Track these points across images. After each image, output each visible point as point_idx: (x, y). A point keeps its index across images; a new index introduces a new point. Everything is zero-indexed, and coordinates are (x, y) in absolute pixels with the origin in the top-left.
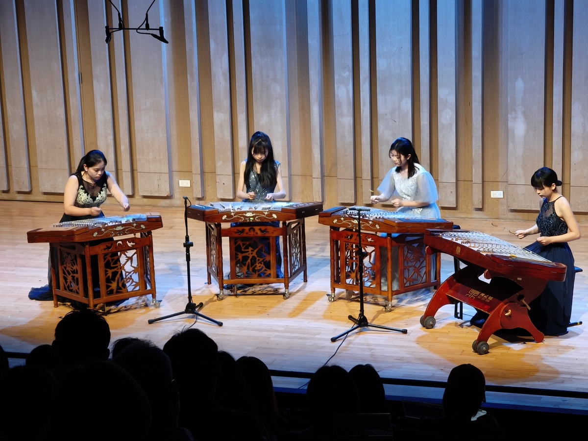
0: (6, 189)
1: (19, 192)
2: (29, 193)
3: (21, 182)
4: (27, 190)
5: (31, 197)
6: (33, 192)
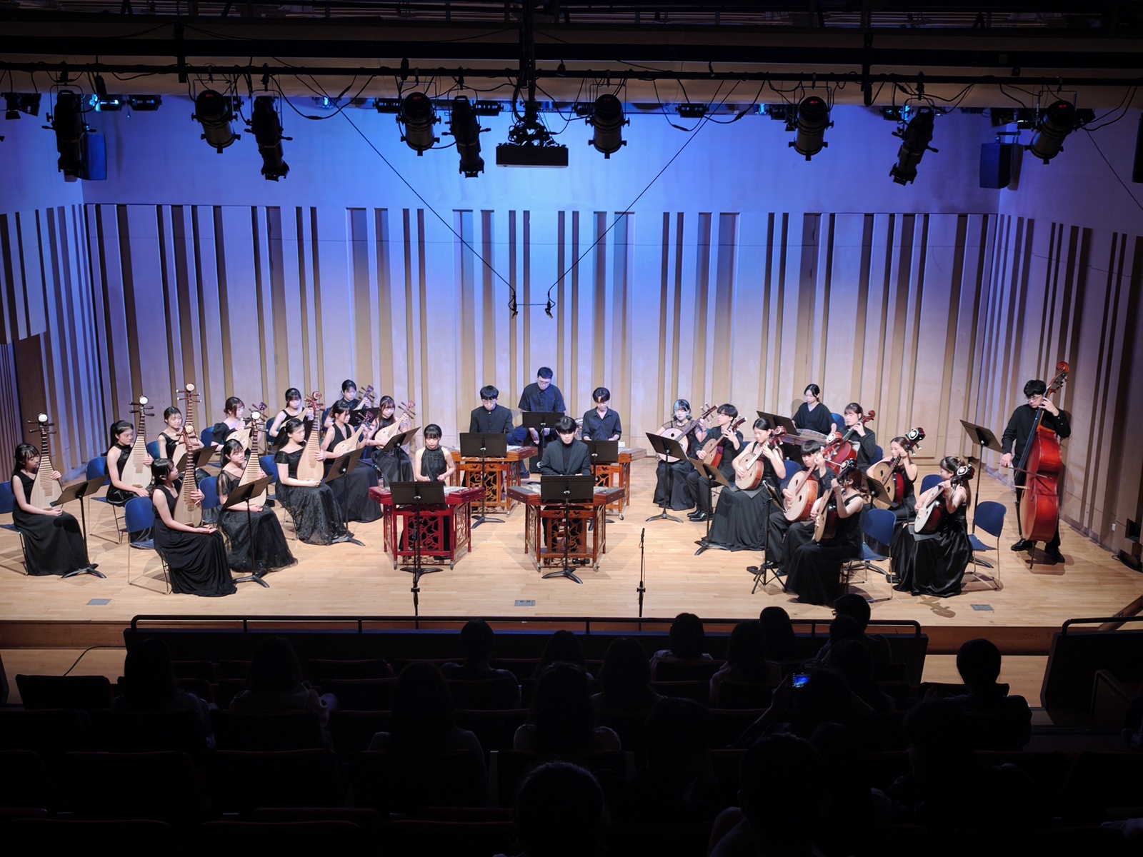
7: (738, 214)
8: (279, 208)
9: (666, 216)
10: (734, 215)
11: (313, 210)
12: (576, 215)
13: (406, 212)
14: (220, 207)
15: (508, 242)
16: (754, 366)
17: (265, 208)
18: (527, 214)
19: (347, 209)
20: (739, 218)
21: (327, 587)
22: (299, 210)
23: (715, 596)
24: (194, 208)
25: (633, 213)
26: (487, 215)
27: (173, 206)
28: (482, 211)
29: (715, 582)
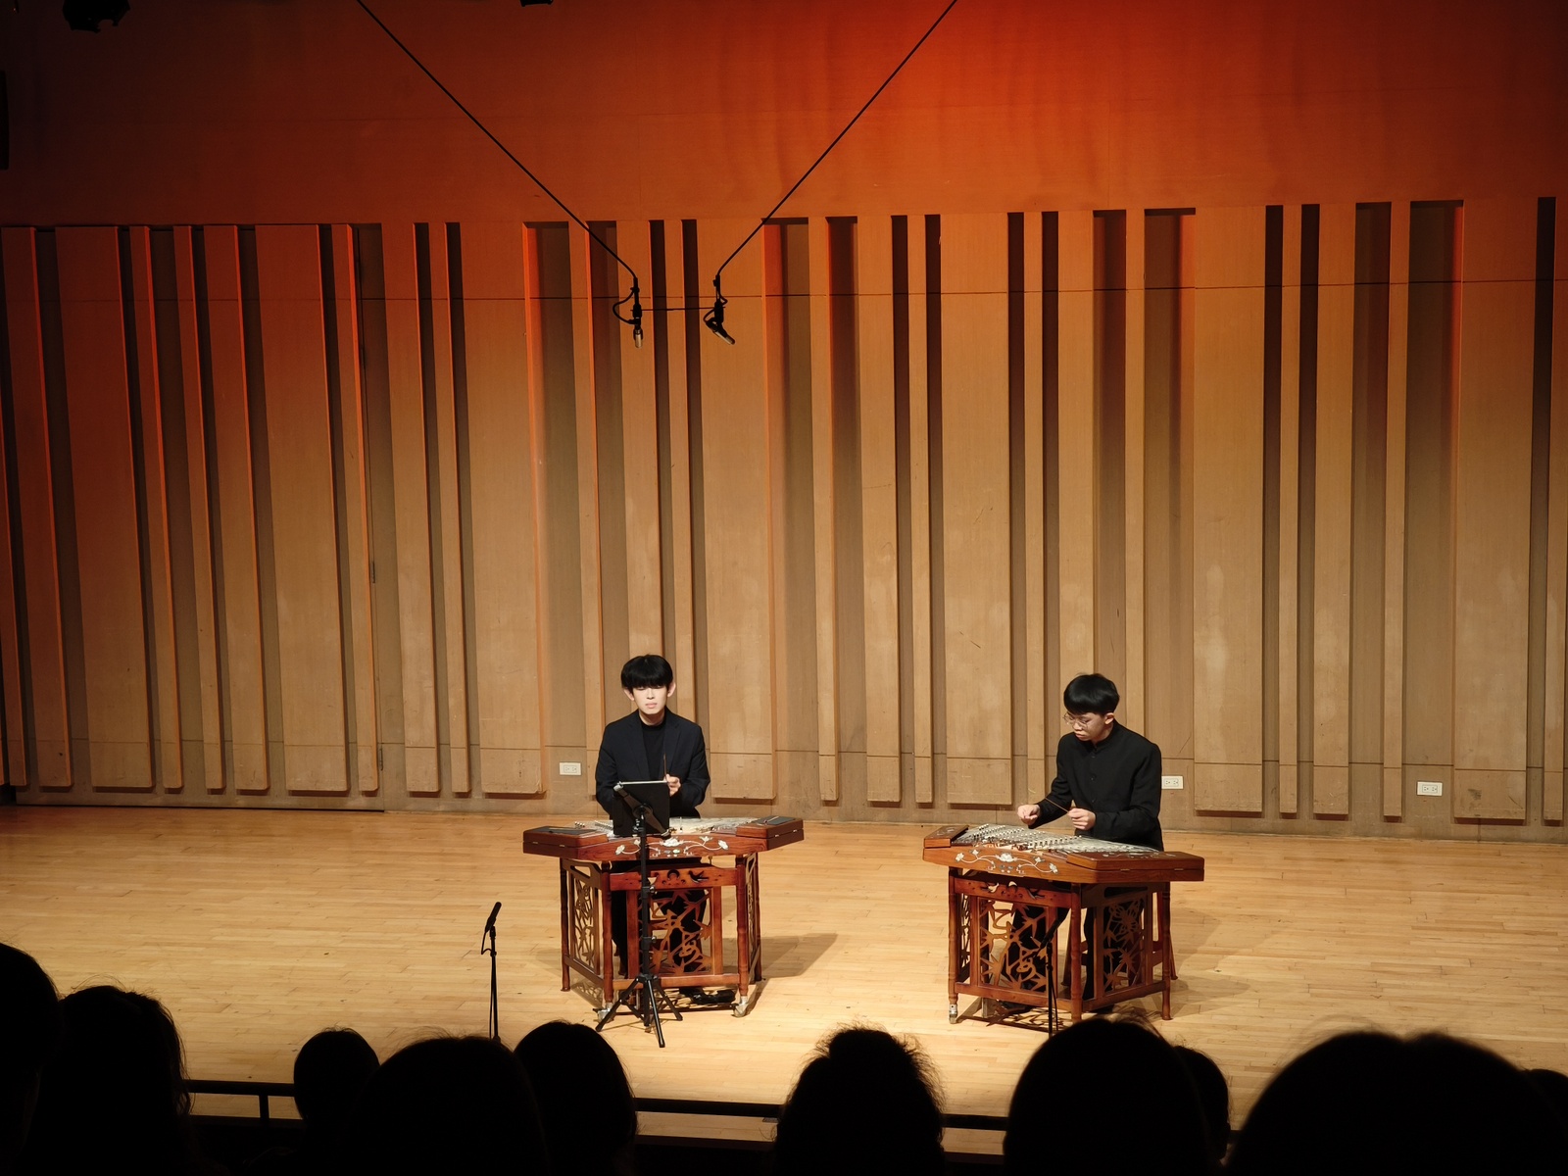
0: (218, 786)
1: (244, 792)
2: (265, 792)
3: (250, 771)
4: (262, 787)
6: (271, 790)
7: (1461, 203)
8: (379, 226)
9: (1274, 215)
10: (1450, 207)
11: (453, 230)
12: (1050, 221)
13: (657, 228)
14: (252, 229)
15: (890, 290)
17: (349, 229)
18: (933, 223)
19: (528, 225)
20: (1462, 213)
22: (422, 230)
24: (197, 230)
25: (1192, 211)
26: (842, 231)
27: (153, 229)
28: (829, 219)
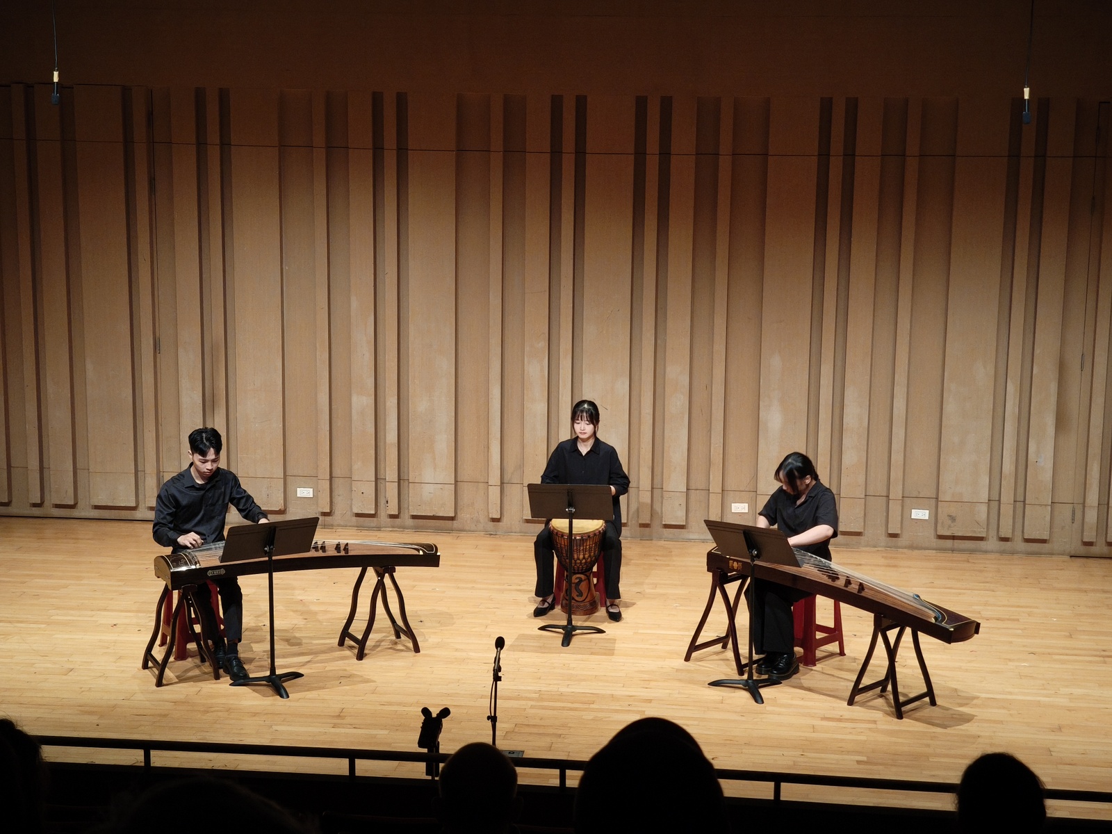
0: (37, 501)
2: (72, 507)
4: (72, 503)
5: (75, 513)
6: (79, 505)
11: (224, 95)
12: (666, 102)
13: (377, 98)
14: (71, 87)
15: (548, 150)
16: (983, 373)
21: (165, 716)
22: (199, 93)
23: (859, 762)
24: (30, 87)
26: (513, 105)
28: (504, 97)
29: (863, 738)
